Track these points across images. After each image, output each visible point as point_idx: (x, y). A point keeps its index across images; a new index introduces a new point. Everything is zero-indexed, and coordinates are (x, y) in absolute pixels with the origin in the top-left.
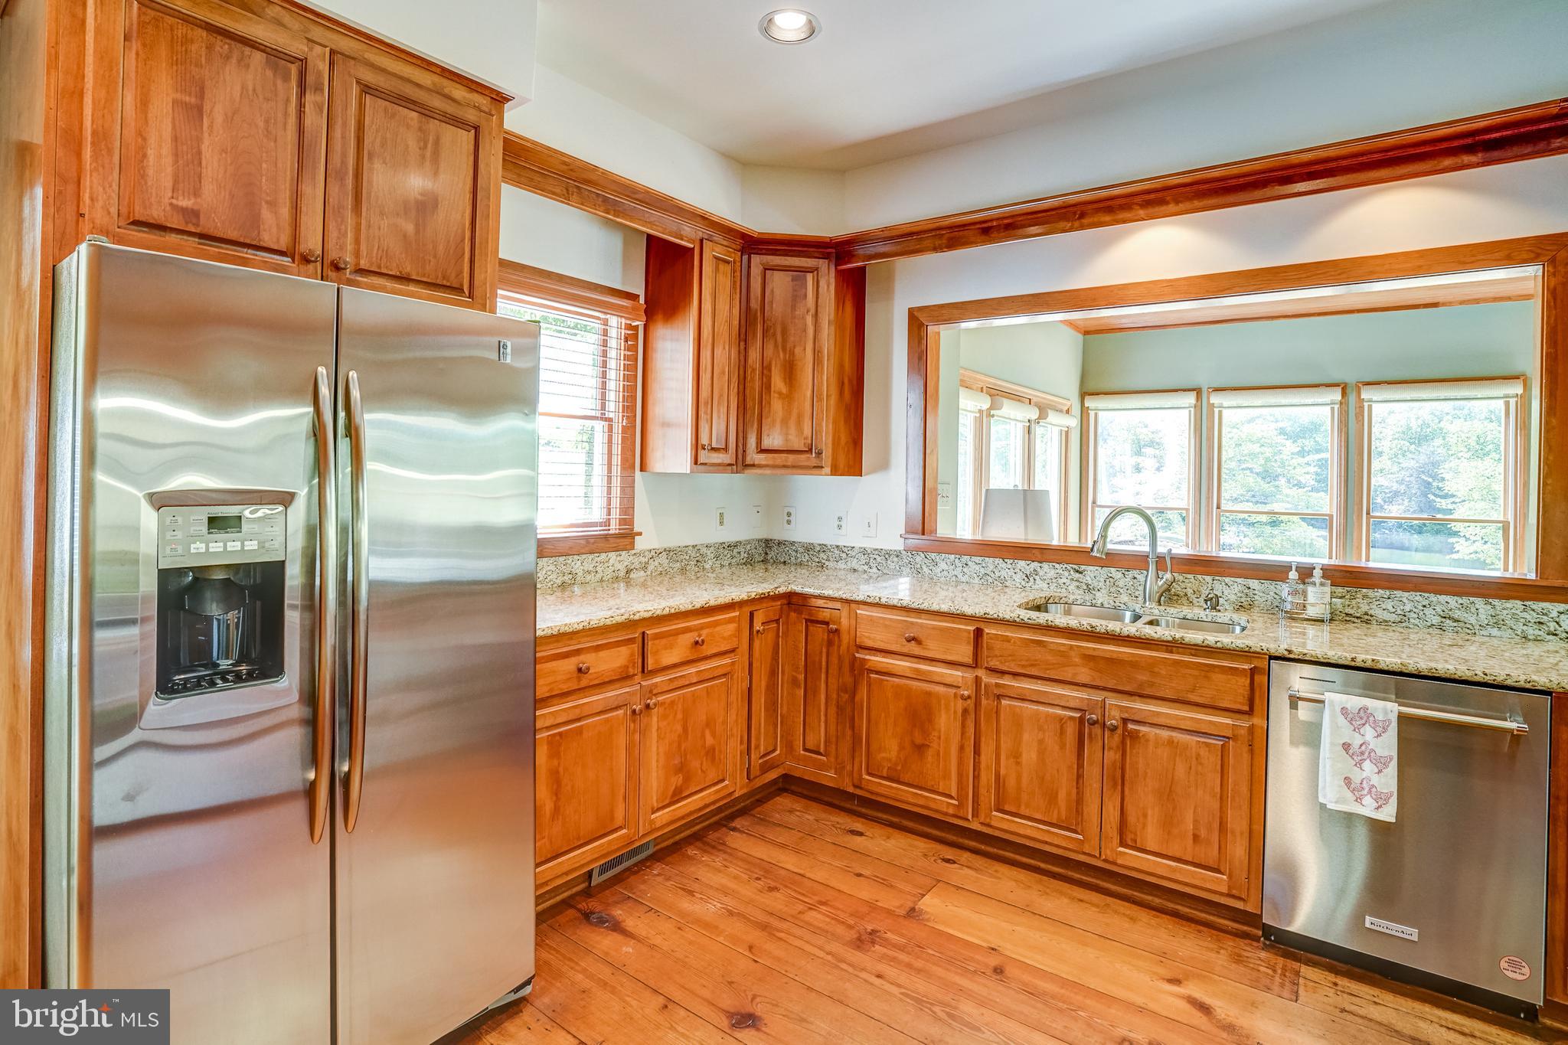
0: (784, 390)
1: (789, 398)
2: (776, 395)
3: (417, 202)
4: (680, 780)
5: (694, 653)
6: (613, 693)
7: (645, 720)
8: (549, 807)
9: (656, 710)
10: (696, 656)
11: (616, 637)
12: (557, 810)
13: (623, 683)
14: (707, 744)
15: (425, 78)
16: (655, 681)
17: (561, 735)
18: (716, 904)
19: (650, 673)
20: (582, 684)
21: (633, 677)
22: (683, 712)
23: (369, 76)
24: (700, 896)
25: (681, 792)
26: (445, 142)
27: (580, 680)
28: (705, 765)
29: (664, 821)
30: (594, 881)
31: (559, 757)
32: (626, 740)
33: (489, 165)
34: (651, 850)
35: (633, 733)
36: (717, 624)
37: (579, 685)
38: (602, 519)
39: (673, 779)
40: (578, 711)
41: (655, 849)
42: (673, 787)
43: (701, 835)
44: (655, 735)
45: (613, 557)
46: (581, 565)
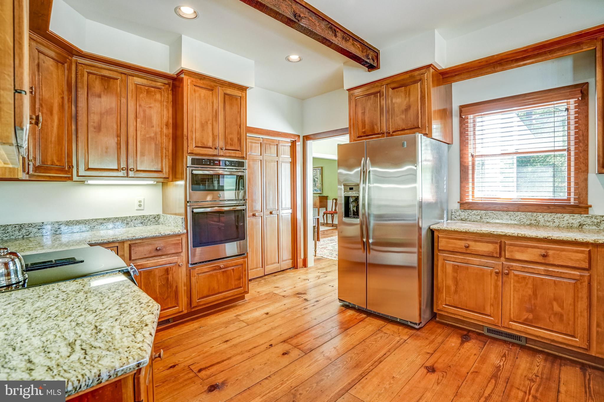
3: (405, 109)
4: (531, 316)
5: (541, 260)
6: (484, 260)
7: (505, 279)
8: (453, 288)
9: (512, 277)
10: (543, 261)
11: (487, 239)
12: (456, 292)
13: (490, 258)
14: (555, 309)
15: (407, 76)
16: (512, 264)
17: (458, 266)
18: (501, 364)
19: (508, 260)
20: (468, 252)
21: (497, 257)
22: (533, 285)
23: (393, 86)
24: (504, 359)
25: (532, 322)
26: (411, 89)
27: (466, 250)
28: (552, 319)
29: (518, 329)
30: (485, 333)
31: (457, 274)
32: (493, 282)
33: (425, 89)
34: (523, 343)
35: (497, 280)
36: (563, 250)
37: (467, 252)
38: (566, 198)
39: (525, 313)
40: (466, 261)
41: (527, 345)
42: (525, 317)
43: (561, 358)
44: (512, 288)
45: (567, 216)
46: (542, 217)
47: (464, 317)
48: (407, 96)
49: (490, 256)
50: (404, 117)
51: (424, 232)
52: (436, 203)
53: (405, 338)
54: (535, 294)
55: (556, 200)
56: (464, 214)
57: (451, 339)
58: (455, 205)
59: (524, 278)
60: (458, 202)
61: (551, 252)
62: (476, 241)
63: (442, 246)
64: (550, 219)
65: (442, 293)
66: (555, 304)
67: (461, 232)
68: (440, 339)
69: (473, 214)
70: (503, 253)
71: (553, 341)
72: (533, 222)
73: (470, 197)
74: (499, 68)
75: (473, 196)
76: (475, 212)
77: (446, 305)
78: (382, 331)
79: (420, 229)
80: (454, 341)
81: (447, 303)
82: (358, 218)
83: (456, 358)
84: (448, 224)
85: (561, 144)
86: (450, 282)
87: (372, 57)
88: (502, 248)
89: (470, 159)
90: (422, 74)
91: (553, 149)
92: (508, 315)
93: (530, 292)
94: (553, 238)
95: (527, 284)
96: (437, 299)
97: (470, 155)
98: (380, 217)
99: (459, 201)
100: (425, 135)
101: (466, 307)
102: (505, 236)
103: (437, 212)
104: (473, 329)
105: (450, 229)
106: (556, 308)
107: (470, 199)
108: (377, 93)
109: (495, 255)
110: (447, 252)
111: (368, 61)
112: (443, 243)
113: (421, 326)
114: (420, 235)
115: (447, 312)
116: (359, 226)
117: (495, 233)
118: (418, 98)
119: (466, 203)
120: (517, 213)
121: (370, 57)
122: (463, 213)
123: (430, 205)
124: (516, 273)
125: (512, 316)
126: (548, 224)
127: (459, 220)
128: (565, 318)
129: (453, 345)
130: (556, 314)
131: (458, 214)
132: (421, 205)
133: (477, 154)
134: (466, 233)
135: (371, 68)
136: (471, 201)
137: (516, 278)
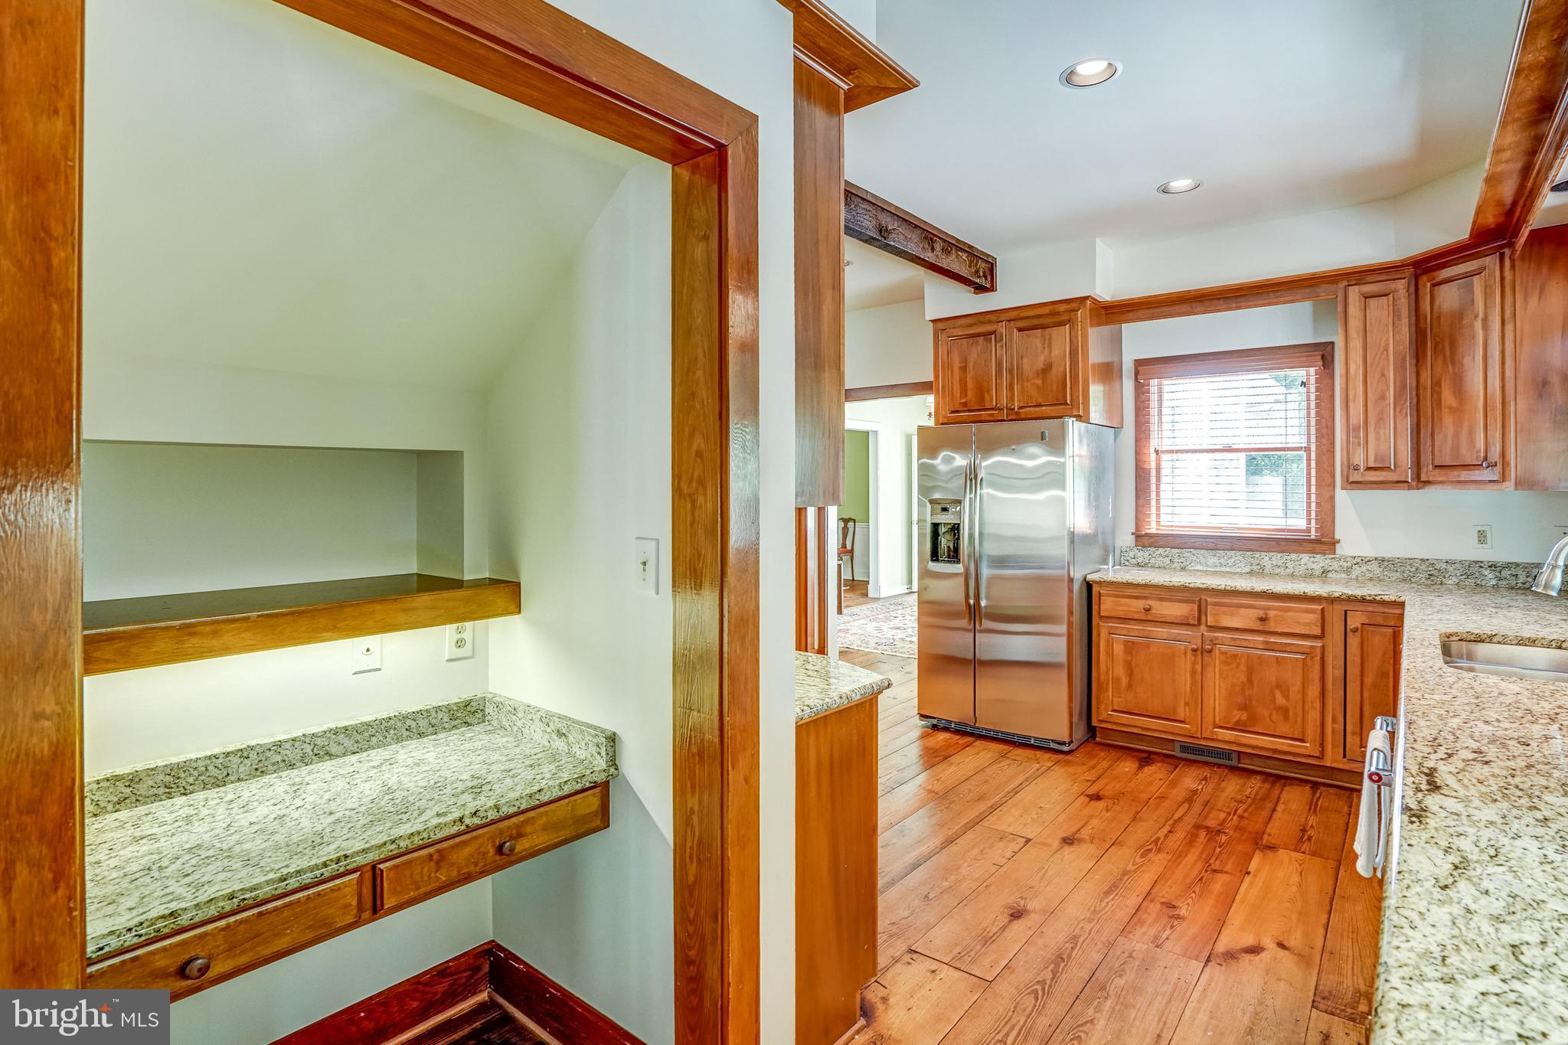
0: (1454, 404)
1: (1458, 411)
2: (1447, 410)
3: (1042, 369)
4: (1244, 716)
5: (1257, 626)
6: (1175, 631)
7: (1206, 659)
8: (1124, 681)
9: (1217, 656)
10: (1261, 628)
11: (1179, 596)
12: (1130, 686)
13: (1184, 627)
14: (1277, 702)
15: (1046, 310)
16: (1216, 634)
17: (1133, 643)
18: (1200, 787)
19: (1211, 628)
20: (1149, 618)
21: (1194, 625)
22: (1247, 667)
23: (1021, 324)
24: (1204, 782)
25: (1245, 726)
26: (1054, 336)
27: (1147, 615)
28: (1274, 717)
29: (1227, 739)
30: (1177, 753)
31: (1132, 656)
32: (1189, 666)
33: (1077, 337)
34: (1234, 763)
35: (1194, 663)
36: (1289, 610)
37: (1147, 618)
38: (1305, 528)
39: (1236, 712)
40: (1146, 633)
41: (1240, 765)
42: (1237, 718)
43: (1286, 778)
44: (1217, 673)
45: (1305, 558)
46: (1270, 560)
47: (1143, 729)
48: (1046, 346)
49: (1184, 624)
50: (1039, 382)
51: (1076, 587)
52: (1095, 535)
53: (1049, 764)
54: (1250, 680)
55: (1289, 531)
56: (1142, 555)
57: (1122, 764)
58: (1125, 539)
59: (1235, 656)
60: (1133, 534)
61: (1272, 614)
62: (1162, 599)
63: (1106, 610)
64: (1280, 563)
65: (1107, 690)
66: (1278, 694)
67: (1138, 585)
68: (1105, 764)
69: (1159, 555)
70: (1203, 618)
71: (1275, 751)
72: (1255, 567)
73: (1153, 524)
74: (1198, 309)
75: (1158, 523)
76: (1161, 550)
77: (1113, 711)
78: (1008, 758)
79: (1071, 580)
80: (1128, 766)
81: (1116, 708)
82: (958, 562)
83: (1132, 784)
84: (1115, 571)
85: (1296, 439)
86: (1119, 671)
87: (984, 273)
88: (1201, 611)
89: (1153, 456)
90: (1072, 311)
91: (1283, 446)
92: (1212, 718)
93: (1243, 677)
94: (1275, 591)
95: (1239, 664)
96: (1098, 702)
97: (1152, 450)
98: (999, 562)
99: (1134, 531)
100: (1079, 418)
101: (1147, 711)
102: (1206, 590)
103: (1096, 552)
104: (1158, 750)
105: (1121, 580)
106: (1280, 700)
107: (1152, 528)
108: (991, 333)
109: (1192, 622)
110: (1114, 620)
111: (978, 281)
112: (1107, 605)
113: (1073, 746)
114: (1071, 590)
115: (1115, 723)
116: (962, 580)
117: (1192, 585)
118: (1065, 351)
119: (1147, 535)
120: (1229, 553)
121: (981, 274)
122: (1141, 553)
123: (1088, 540)
124: (1224, 648)
125: (1217, 719)
126: (1278, 570)
127: (1133, 565)
128: (1291, 713)
129: (1127, 770)
130: (1279, 709)
131: (1132, 554)
132: (1073, 537)
133: (1165, 448)
134: (1146, 586)
135: (980, 289)
136: (1153, 531)
137: (1223, 657)
